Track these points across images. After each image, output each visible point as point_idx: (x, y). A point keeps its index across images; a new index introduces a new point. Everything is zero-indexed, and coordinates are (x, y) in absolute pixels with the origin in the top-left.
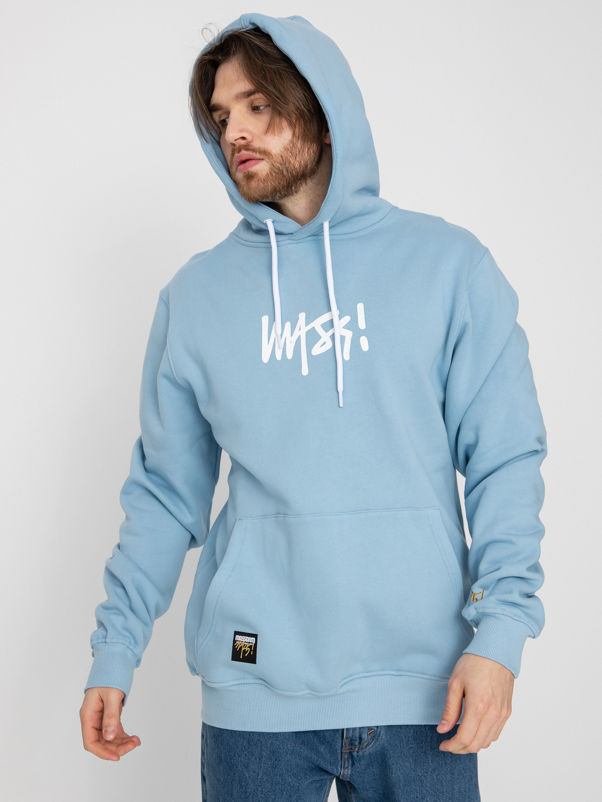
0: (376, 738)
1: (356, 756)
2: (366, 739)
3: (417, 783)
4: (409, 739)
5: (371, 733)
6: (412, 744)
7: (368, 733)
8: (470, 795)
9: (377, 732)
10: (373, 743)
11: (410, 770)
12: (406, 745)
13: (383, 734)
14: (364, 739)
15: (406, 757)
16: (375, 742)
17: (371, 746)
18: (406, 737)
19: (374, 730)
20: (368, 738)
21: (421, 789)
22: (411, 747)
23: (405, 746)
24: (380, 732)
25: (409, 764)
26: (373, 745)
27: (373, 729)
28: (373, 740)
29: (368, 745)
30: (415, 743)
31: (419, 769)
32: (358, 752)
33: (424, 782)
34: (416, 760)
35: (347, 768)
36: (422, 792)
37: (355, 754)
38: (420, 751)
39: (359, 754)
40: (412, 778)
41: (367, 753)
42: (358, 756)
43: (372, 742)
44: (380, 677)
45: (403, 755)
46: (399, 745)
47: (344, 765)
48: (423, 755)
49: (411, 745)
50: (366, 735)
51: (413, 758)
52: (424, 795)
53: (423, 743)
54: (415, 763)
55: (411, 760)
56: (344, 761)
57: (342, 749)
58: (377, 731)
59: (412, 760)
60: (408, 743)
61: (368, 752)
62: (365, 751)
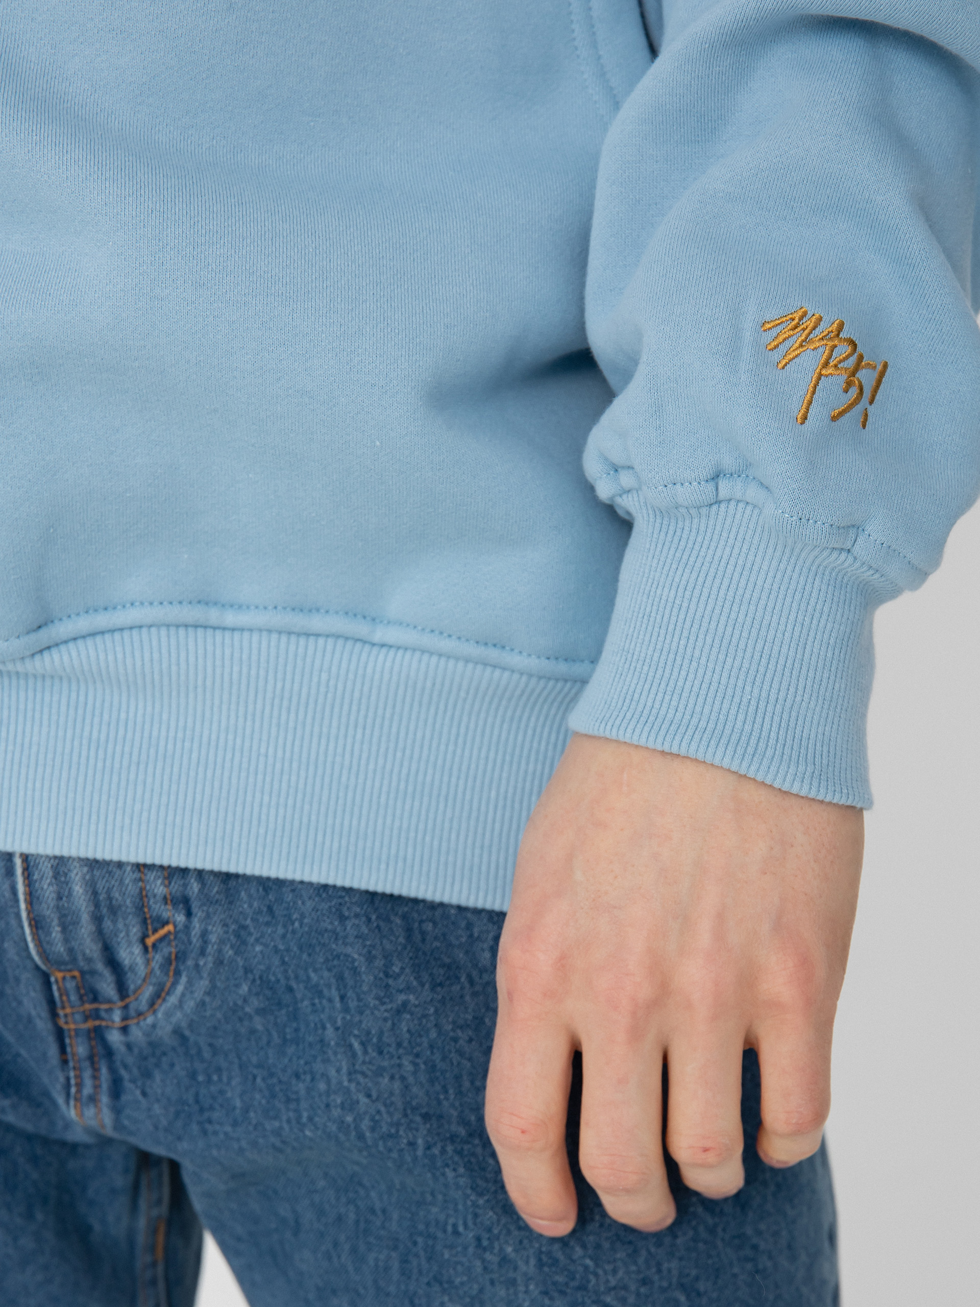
0: (190, 963)
1: (123, 1049)
2: (142, 970)
3: (450, 1174)
4: (388, 965)
5: (162, 939)
6: (408, 989)
7: (150, 941)
8: (749, 1231)
9: (188, 934)
10: (180, 988)
11: (406, 1115)
12: (378, 998)
13: (222, 942)
14: (132, 968)
15: (381, 1053)
16: (190, 983)
17: (173, 1000)
18: (370, 958)
19: (175, 926)
20: (148, 962)
21: (475, 1205)
22: (405, 1004)
23: (373, 1002)
24: (204, 934)
25: (397, 1085)
26: (183, 995)
27: (167, 923)
28: (178, 973)
29: (159, 995)
30: (423, 985)
31: (452, 1106)
32: (124, 1030)
33: (484, 1169)
34: (434, 1067)
35: (93, 1099)
36: (476, 1215)
37: (115, 1038)
38: (454, 1022)
39: (131, 1038)
40: (420, 1153)
41: (164, 1032)
42: (129, 1046)
43: (175, 984)
44: (288, 643)
45: (362, 1044)
46: (335, 994)
47: (79, 1085)
48: (471, 1040)
49: (402, 997)
50: (137, 950)
51: (417, 1056)
52: (489, 1230)
53: (458, 978)
54: (432, 1081)
55: (410, 1068)
56: (74, 1068)
57: (54, 1015)
58: (187, 928)
59: (415, 1064)
60: (387, 986)
61: (169, 1028)
62: (154, 1026)
